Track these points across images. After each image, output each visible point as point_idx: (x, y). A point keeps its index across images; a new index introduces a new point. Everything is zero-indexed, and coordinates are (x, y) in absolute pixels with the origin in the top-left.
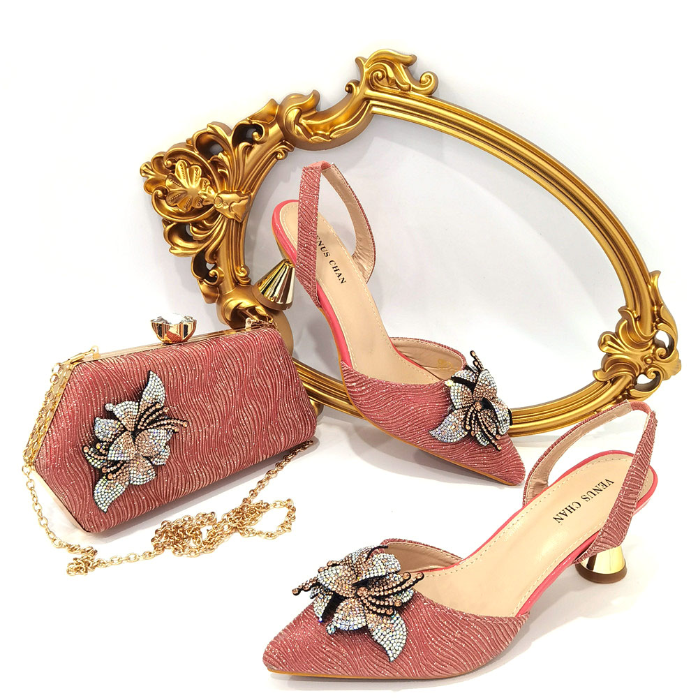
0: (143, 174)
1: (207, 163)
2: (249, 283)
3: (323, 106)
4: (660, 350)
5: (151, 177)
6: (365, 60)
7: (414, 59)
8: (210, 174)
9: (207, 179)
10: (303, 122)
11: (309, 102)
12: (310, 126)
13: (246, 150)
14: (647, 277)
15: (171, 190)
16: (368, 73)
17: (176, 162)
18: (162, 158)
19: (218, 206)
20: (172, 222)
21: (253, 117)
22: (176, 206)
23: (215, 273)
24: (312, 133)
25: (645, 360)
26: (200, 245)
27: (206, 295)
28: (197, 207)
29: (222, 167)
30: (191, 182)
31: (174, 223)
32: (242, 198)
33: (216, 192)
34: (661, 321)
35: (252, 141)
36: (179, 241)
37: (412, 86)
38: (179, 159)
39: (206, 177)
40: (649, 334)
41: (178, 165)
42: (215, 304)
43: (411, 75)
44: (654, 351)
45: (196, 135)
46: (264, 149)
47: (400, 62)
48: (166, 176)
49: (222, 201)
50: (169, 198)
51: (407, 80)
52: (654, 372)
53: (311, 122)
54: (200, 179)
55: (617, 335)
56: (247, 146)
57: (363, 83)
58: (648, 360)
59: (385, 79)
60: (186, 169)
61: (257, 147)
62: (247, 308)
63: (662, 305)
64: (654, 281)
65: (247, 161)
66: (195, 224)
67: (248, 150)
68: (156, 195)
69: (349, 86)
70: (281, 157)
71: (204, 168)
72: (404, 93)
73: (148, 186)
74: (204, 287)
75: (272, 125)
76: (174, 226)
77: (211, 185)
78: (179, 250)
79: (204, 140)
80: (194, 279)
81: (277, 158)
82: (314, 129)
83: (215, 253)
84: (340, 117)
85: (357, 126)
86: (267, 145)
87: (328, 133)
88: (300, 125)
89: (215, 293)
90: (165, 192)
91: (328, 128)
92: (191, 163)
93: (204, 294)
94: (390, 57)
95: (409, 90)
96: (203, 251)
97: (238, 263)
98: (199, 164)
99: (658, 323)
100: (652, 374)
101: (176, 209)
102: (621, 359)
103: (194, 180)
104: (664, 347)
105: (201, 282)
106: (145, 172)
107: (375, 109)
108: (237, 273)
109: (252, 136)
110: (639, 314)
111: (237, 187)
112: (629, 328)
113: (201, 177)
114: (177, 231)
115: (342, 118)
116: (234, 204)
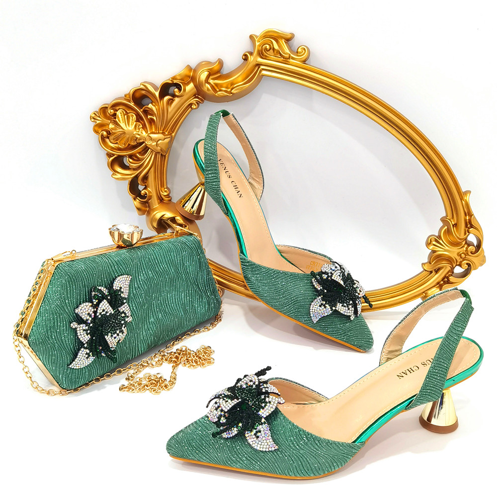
0: (93, 120)
1: (140, 111)
2: (170, 200)
3: (225, 71)
4: (471, 248)
5: (98, 122)
6: (257, 37)
7: (293, 36)
8: (142, 119)
9: (140, 124)
10: (211, 81)
11: (216, 67)
12: (216, 85)
13: (169, 102)
14: (462, 195)
15: (113, 131)
16: (259, 46)
17: (117, 111)
18: (107, 108)
19: (148, 143)
20: (114, 155)
21: (174, 78)
22: (117, 143)
23: (146, 192)
24: (218, 90)
25: (460, 255)
26: (135, 172)
27: (139, 209)
28: (133, 143)
29: (151, 115)
30: (128, 126)
31: (116, 156)
32: (166, 137)
33: (147, 132)
34: (472, 226)
35: (174, 96)
36: (119, 169)
37: (292, 55)
38: (119, 109)
39: (139, 121)
40: (463, 236)
41: (118, 113)
42: (145, 216)
43: (290, 48)
44: (467, 248)
45: (132, 91)
46: (183, 101)
47: (282, 38)
48: (110, 121)
49: (151, 139)
50: (111, 137)
51: (287, 51)
52: (467, 264)
53: (217, 81)
54: (135, 123)
55: (439, 237)
56: (170, 99)
57: (255, 53)
58: (462, 255)
59: (271, 51)
60: (124, 116)
61: (177, 100)
62: (169, 219)
63: (472, 215)
64: (467, 198)
65: (170, 110)
66: (131, 156)
67: (170, 102)
68: (102, 135)
69: (246, 55)
70: (195, 107)
71: (138, 115)
72: (286, 60)
73: (97, 128)
74: (137, 203)
75: (188, 83)
76: (115, 158)
77: (143, 128)
78: (119, 176)
79: (138, 95)
80: (130, 197)
81: (191, 108)
82: (219, 86)
83: (145, 178)
84: (238, 77)
85: (251, 84)
86: (185, 98)
87: (230, 90)
88: (209, 83)
89: (145, 207)
90: (109, 133)
91: (229, 86)
92: (128, 112)
93: (137, 208)
94: (275, 35)
95: (289, 58)
96: (137, 177)
97: (162, 185)
98: (134, 112)
99: (469, 228)
100: (465, 265)
101: (117, 145)
102: (443, 254)
103: (130, 124)
104: (474, 246)
105: (135, 199)
106: (94, 119)
107: (264, 72)
108: (161, 193)
109: (174, 91)
110: (456, 222)
111: (162, 129)
112: (448, 232)
113: (136, 121)
114: (117, 162)
115: (240, 79)
116: (160, 141)
